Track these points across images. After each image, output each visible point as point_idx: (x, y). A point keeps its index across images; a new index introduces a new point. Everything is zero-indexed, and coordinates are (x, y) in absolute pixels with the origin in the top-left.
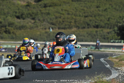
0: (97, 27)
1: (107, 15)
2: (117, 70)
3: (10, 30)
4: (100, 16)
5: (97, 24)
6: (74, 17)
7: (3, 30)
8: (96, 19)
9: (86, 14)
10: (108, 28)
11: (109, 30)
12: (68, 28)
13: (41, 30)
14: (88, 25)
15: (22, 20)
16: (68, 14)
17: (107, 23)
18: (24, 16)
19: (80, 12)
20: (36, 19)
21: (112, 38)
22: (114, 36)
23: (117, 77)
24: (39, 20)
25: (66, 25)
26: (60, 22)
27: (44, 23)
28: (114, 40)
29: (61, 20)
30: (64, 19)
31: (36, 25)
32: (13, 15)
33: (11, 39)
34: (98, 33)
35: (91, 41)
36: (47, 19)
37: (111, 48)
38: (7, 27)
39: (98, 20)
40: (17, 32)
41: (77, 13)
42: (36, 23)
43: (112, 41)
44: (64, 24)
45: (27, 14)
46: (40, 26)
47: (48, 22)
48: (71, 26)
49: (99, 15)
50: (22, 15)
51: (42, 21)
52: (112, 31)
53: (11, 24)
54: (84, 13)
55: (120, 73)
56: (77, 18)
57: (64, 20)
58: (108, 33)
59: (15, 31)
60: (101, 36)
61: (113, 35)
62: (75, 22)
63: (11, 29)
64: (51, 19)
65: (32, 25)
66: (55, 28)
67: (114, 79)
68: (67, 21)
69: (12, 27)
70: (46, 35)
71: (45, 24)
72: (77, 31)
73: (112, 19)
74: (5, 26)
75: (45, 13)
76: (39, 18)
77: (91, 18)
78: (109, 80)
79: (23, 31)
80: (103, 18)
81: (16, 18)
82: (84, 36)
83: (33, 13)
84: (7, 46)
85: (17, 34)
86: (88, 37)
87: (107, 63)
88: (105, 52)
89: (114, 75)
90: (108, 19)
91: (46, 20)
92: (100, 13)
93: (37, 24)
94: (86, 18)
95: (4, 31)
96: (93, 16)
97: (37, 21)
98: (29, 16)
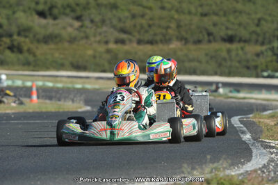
0: (230, 39)
1: (256, 13)
2: (267, 146)
3: (23, 44)
4: (237, 14)
5: (230, 33)
6: (176, 16)
7: (5, 43)
8: (228, 21)
9: (206, 9)
10: (257, 42)
11: (258, 48)
12: (161, 41)
13: (95, 45)
14: (209, 34)
15: (50, 21)
16: (163, 8)
17: (254, 32)
18: (55, 11)
19: (191, 3)
20: (83, 18)
21: (267, 66)
22: (272, 61)
23: (263, 167)
24: (92, 21)
25: (155, 34)
26: (142, 27)
27: (104, 29)
28: (270, 72)
29: (144, 22)
30: (151, 19)
31: (85, 32)
32: (30, 8)
33: (24, 65)
34: (233, 54)
35: (215, 74)
36: (110, 19)
37: (264, 91)
38: (15, 37)
39: (233, 24)
40: (37, 48)
41: (185, 6)
42: (83, 29)
43: (265, 74)
44: (151, 32)
45: (63, 6)
46: (95, 36)
47: (114, 27)
48: (167, 37)
49: (235, 12)
50: (51, 8)
51: (99, 24)
52: (266, 50)
53: (24, 31)
54: (201, 6)
55: (273, 155)
56: (182, 17)
57: (151, 22)
58: (258, 55)
59: (33, 47)
60: (239, 62)
61: (269, 59)
62: (179, 26)
63: (24, 42)
64: (120, 20)
65: (75, 33)
66: (130, 41)
67: (255, 171)
68: (160, 26)
69: (26, 37)
70: (108, 56)
71: (106, 32)
72: (181, 50)
73: (266, 21)
74: (10, 36)
75: (106, 6)
76: (92, 16)
77: (215, 18)
78: (242, 174)
79: (52, 46)
80: (244, 19)
81: (36, 17)
82: (200, 62)
83: (77, 5)
84: (13, 82)
85: (38, 52)
86: (207, 62)
87: (245, 129)
88: (246, 101)
89: (258, 161)
90: (256, 22)
91: (108, 22)
92: (239, 6)
93: (88, 31)
94: (206, 19)
95: (7, 46)
96: (221, 13)
97: (87, 23)
98: (68, 11)
